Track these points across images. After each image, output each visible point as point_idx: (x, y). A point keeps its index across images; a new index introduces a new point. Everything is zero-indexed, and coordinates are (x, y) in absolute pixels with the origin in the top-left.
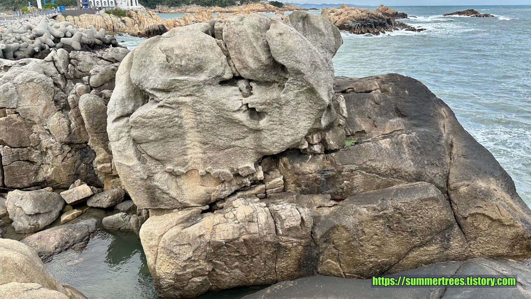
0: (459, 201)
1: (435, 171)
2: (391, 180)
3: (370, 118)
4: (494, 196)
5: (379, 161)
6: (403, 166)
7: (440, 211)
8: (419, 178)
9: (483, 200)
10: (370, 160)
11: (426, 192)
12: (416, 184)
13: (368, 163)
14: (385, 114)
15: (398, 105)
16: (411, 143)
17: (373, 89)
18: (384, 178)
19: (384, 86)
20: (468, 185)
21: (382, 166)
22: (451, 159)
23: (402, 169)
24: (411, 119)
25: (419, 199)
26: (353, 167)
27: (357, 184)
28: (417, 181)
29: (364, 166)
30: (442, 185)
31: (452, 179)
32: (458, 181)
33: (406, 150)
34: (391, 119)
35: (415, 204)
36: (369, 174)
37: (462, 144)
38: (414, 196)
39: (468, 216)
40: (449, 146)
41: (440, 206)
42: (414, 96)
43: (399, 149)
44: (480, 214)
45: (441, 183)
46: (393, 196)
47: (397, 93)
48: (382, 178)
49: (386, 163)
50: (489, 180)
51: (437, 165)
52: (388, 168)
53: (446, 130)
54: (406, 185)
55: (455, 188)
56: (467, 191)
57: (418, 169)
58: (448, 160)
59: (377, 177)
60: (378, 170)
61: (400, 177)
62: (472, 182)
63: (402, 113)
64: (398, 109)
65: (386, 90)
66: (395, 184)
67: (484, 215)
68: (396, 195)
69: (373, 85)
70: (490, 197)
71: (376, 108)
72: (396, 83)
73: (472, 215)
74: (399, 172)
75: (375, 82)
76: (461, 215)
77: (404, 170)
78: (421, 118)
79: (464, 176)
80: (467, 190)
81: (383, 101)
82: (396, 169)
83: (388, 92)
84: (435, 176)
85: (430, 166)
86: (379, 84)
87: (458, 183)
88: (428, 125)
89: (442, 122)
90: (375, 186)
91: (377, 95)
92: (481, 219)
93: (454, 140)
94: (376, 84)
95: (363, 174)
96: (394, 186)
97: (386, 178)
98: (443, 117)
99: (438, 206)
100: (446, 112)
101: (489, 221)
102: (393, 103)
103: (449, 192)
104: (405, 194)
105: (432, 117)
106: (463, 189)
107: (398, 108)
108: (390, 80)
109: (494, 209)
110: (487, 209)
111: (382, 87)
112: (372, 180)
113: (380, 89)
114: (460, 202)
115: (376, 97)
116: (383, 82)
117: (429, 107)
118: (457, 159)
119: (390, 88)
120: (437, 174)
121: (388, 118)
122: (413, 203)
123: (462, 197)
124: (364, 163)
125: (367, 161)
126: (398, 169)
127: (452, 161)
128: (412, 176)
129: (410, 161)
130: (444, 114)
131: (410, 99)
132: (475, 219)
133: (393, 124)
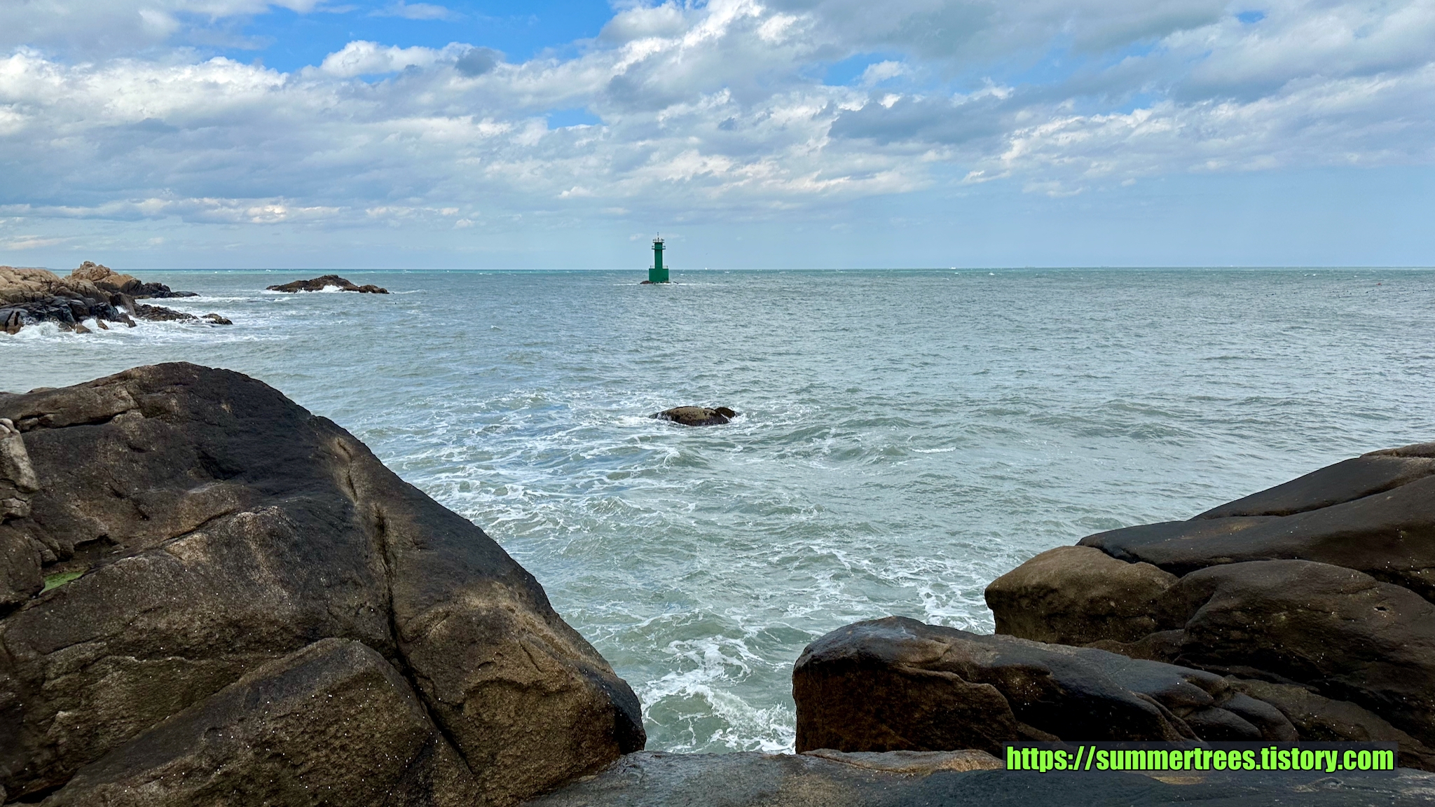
0: (433, 665)
1: (354, 600)
2: (229, 660)
3: (119, 495)
4: (513, 625)
5: (178, 606)
6: (258, 605)
7: (391, 709)
8: (314, 630)
9: (491, 642)
10: (145, 612)
11: (342, 663)
12: (309, 652)
13: (139, 625)
14: (172, 477)
15: (208, 446)
16: (271, 534)
17: (117, 411)
18: (203, 662)
19: (152, 398)
20: (447, 615)
21: (192, 620)
22: (387, 562)
23: (259, 617)
24: (255, 478)
25: (326, 691)
26: (87, 651)
27: (109, 708)
28: (310, 641)
29: (128, 637)
30: (381, 636)
31: (403, 611)
32: (420, 612)
33: (260, 557)
34: (193, 487)
35: (317, 710)
36: (150, 662)
37: (407, 518)
38: (310, 688)
39: (465, 700)
40: (376, 529)
41: (389, 694)
42: (250, 415)
43: (239, 557)
44: (492, 682)
45: (376, 630)
46: (245, 707)
47: (197, 413)
48: (196, 663)
49: (205, 607)
50: (493, 590)
51: (356, 583)
52: (212, 624)
53: (358, 491)
54: (277, 662)
55: (415, 631)
56: (447, 632)
57: (305, 605)
58: (380, 566)
59: (182, 663)
60: (180, 640)
61: (256, 642)
62: (455, 603)
63: (224, 466)
64: (209, 458)
65: (159, 409)
66: (243, 672)
67: (500, 682)
68: (254, 701)
69: (115, 398)
70: (504, 630)
71: (137, 462)
72: (187, 387)
73: (473, 693)
74: (251, 627)
75: (118, 389)
76: (447, 704)
77: (264, 617)
78: (282, 471)
79: (432, 594)
80: (446, 627)
81: (156, 439)
82: (240, 621)
83: (168, 412)
84: (357, 613)
85: (338, 588)
86: (132, 395)
87: (420, 617)
88: (306, 486)
89: (341, 473)
90: (176, 699)
91: (132, 425)
92: (497, 697)
93: (385, 510)
94: (125, 393)
95: (128, 667)
96: (241, 679)
97: (210, 660)
98: (341, 460)
99: (382, 697)
100: (346, 447)
101: (514, 696)
102: (191, 443)
103: (404, 647)
104: (280, 690)
105: (314, 462)
106: (438, 629)
107: (210, 454)
108: (169, 381)
109: (520, 657)
110: (504, 662)
111: (146, 399)
112: (162, 680)
113: (140, 406)
114: (438, 667)
115: (133, 432)
116: (145, 388)
117: (298, 439)
118: (403, 557)
119: (174, 402)
120: (362, 606)
121: (182, 487)
122: (310, 708)
123: (438, 653)
124: (127, 625)
125: (136, 618)
126: (244, 618)
127: (392, 566)
128: (291, 632)
129: (277, 588)
130: (342, 452)
131: (241, 425)
132: (482, 701)
133: (201, 501)
